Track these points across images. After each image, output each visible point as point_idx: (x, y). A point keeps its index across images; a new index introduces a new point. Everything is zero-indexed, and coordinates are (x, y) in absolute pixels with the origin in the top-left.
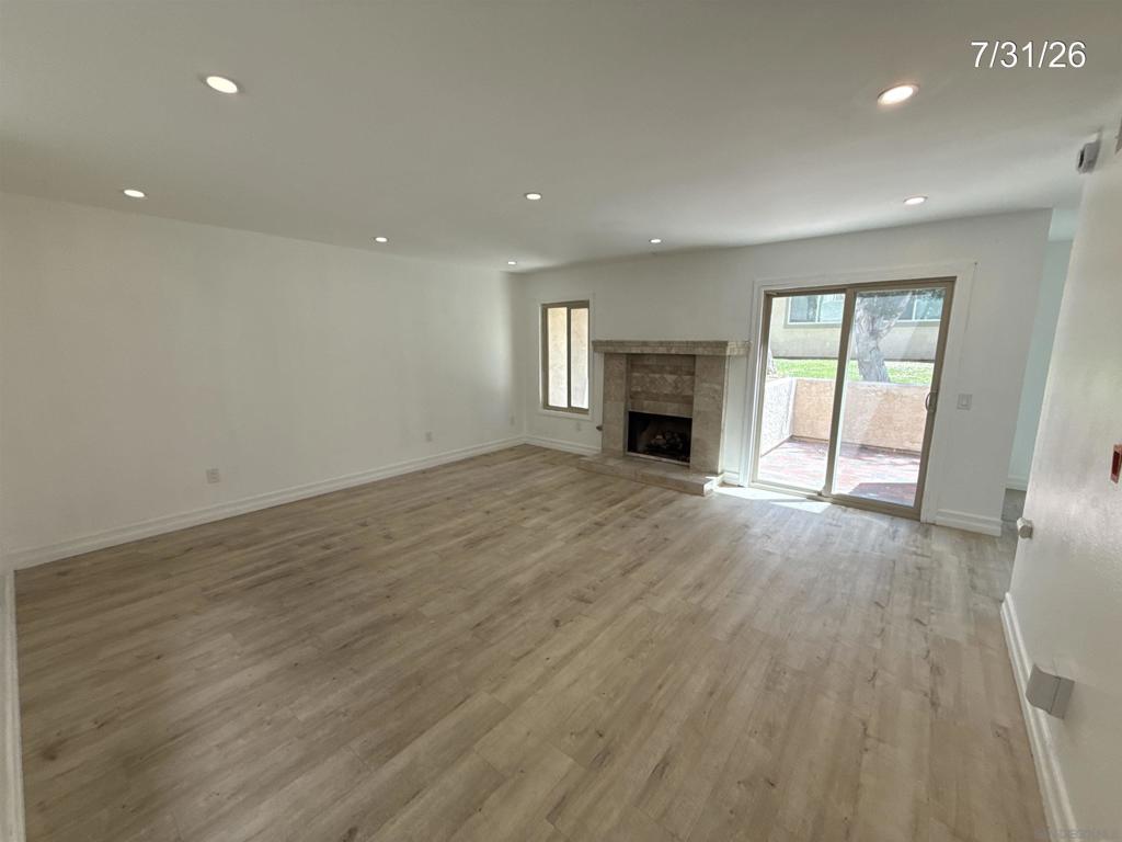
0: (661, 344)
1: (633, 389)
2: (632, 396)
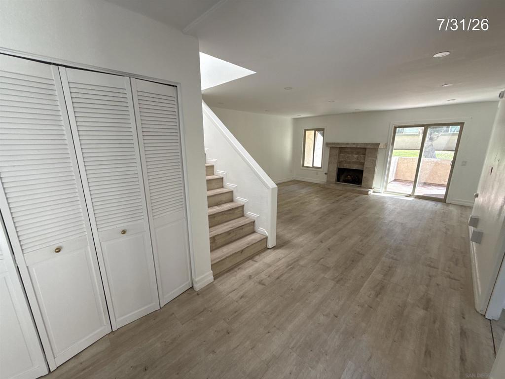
0: (354, 144)
1: (341, 160)
2: (340, 162)
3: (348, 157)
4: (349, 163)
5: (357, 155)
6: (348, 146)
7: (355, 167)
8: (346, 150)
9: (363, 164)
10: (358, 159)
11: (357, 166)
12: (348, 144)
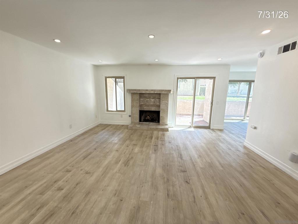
1: (141, 104)
2: (141, 106)
3: (147, 101)
4: (148, 106)
5: (154, 100)
6: (147, 92)
7: (153, 109)
8: (145, 96)
9: (159, 106)
10: (154, 102)
11: (154, 108)
12: (147, 90)
